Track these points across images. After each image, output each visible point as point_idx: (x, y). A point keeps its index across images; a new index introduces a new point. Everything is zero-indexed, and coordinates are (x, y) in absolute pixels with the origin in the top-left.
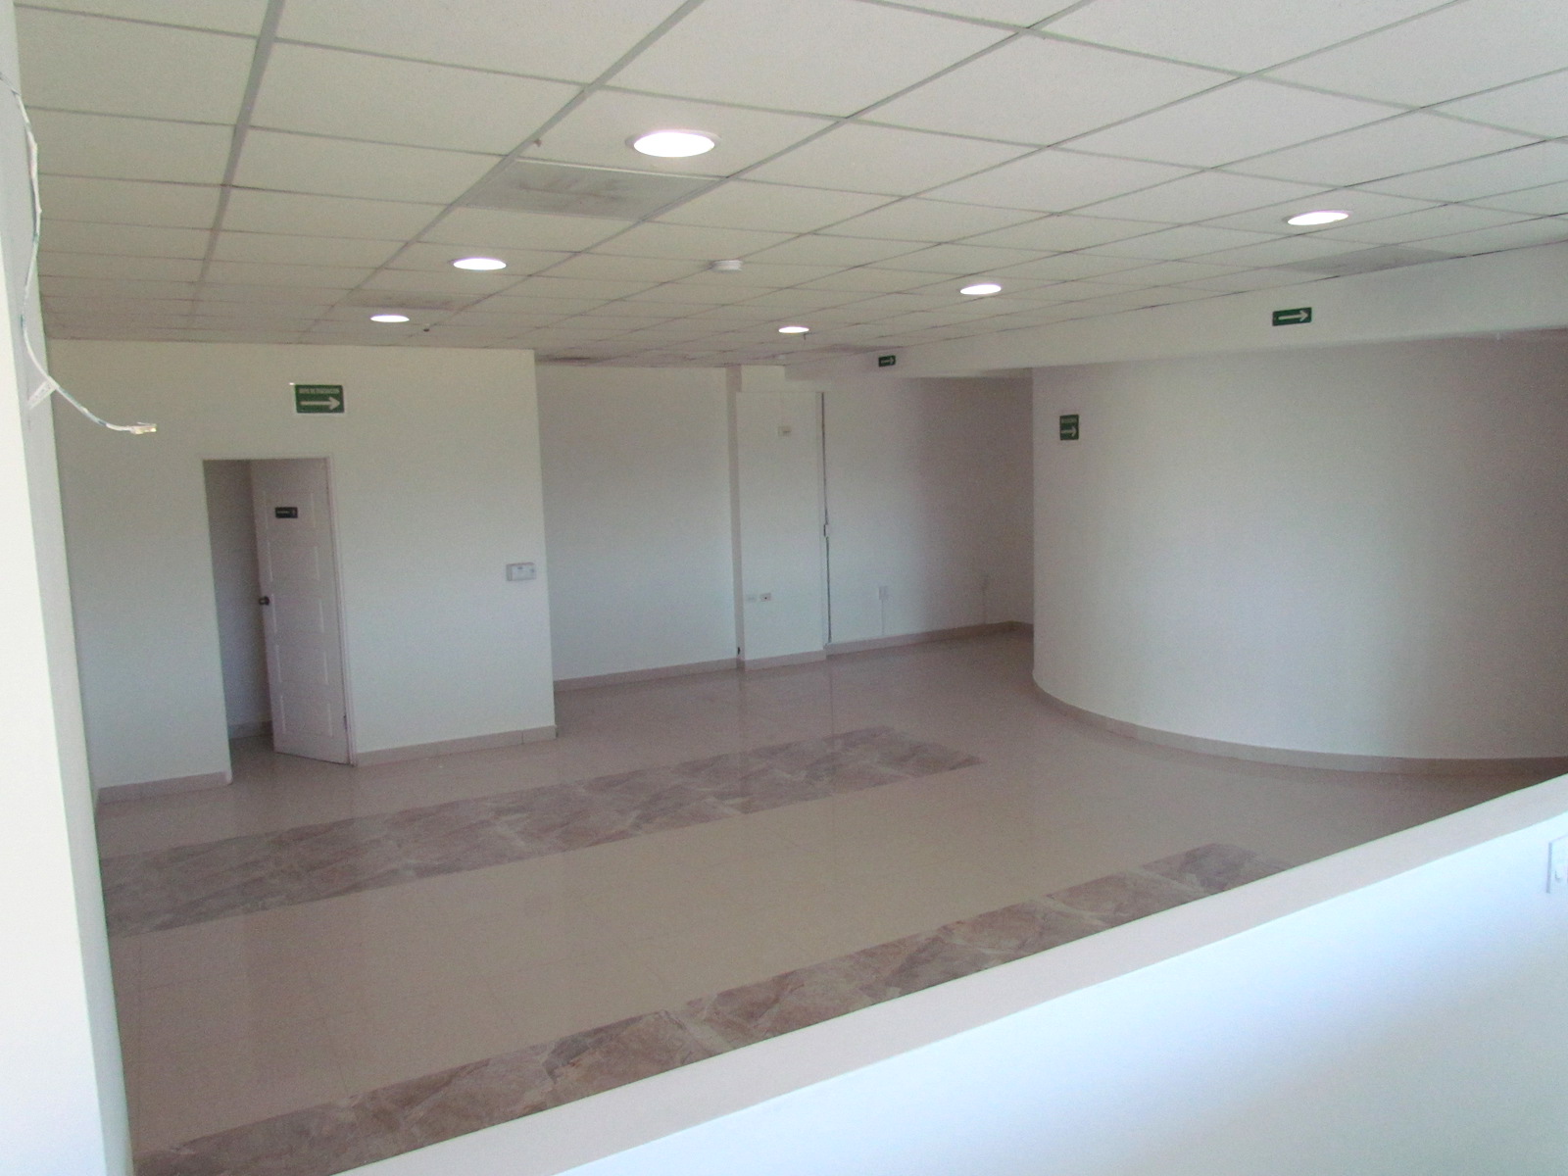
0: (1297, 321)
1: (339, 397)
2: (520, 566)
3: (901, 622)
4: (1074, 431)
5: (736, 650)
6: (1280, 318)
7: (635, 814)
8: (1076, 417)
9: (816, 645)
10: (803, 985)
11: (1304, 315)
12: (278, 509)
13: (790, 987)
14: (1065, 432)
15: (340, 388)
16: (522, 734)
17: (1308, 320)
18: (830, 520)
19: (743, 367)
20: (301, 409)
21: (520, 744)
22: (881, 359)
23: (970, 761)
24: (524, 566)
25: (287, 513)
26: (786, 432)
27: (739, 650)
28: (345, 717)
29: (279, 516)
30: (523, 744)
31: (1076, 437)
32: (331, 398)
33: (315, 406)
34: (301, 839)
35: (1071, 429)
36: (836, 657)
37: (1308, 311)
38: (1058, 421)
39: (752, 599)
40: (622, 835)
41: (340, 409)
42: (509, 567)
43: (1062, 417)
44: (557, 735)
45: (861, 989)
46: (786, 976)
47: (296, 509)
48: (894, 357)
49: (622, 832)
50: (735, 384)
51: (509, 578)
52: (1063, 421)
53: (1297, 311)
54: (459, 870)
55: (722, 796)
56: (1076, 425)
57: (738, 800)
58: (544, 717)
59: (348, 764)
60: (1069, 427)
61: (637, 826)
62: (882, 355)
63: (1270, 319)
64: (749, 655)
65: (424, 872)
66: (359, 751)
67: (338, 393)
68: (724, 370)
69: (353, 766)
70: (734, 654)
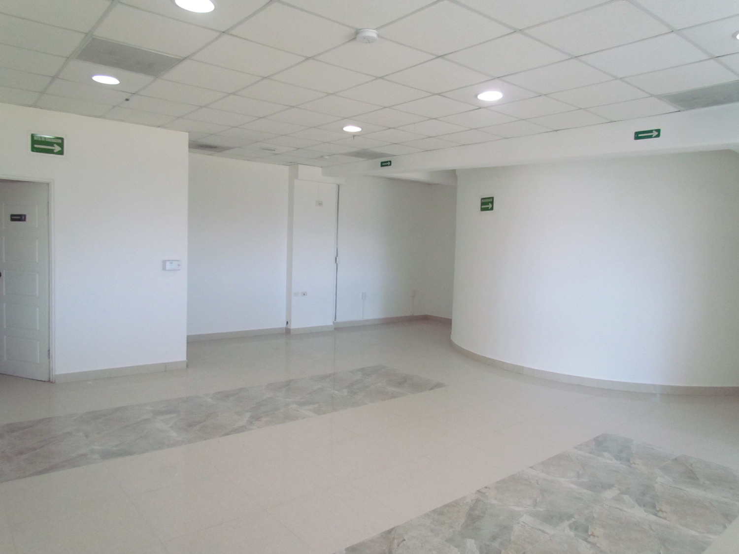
0: (651, 137)
1: (61, 145)
2: (171, 261)
3: (372, 311)
4: (490, 206)
5: (285, 323)
6: (638, 136)
7: (248, 415)
8: (493, 198)
9: (329, 322)
10: (404, 540)
11: (655, 133)
12: (12, 216)
13: (396, 542)
14: (483, 207)
15: (62, 139)
16: (165, 365)
17: (658, 136)
18: (339, 254)
19: (300, 167)
20: (34, 149)
21: (165, 371)
22: (382, 163)
23: (439, 385)
24: (174, 262)
25: (18, 218)
26: (320, 204)
27: (287, 323)
28: (49, 351)
29: (13, 220)
30: (166, 371)
31: (492, 209)
32: (55, 145)
33: (45, 149)
34: (13, 431)
35: (488, 204)
36: (339, 329)
37: (658, 131)
38: (480, 200)
39: (297, 294)
40: (242, 429)
41: (61, 153)
42: (164, 262)
43: (482, 199)
44: (187, 366)
45: (447, 541)
46: (389, 532)
47: (25, 216)
48: (390, 162)
49: (242, 427)
50: (294, 176)
51: (164, 269)
52: (483, 201)
53: (651, 131)
54: (131, 454)
55: (302, 404)
56: (492, 203)
57: (311, 407)
58: (179, 354)
59: (49, 381)
60: (487, 204)
61: (251, 423)
62: (383, 161)
63: (633, 136)
64: (293, 326)
65: (107, 455)
66: (57, 373)
67: (60, 142)
68: (288, 167)
69: (52, 382)
70: (284, 325)
